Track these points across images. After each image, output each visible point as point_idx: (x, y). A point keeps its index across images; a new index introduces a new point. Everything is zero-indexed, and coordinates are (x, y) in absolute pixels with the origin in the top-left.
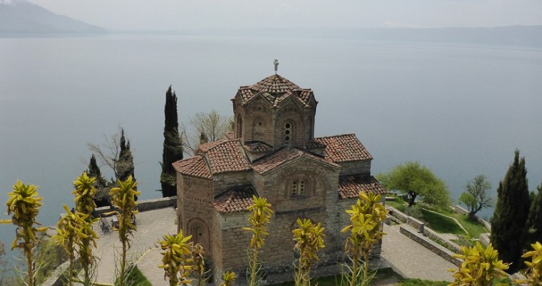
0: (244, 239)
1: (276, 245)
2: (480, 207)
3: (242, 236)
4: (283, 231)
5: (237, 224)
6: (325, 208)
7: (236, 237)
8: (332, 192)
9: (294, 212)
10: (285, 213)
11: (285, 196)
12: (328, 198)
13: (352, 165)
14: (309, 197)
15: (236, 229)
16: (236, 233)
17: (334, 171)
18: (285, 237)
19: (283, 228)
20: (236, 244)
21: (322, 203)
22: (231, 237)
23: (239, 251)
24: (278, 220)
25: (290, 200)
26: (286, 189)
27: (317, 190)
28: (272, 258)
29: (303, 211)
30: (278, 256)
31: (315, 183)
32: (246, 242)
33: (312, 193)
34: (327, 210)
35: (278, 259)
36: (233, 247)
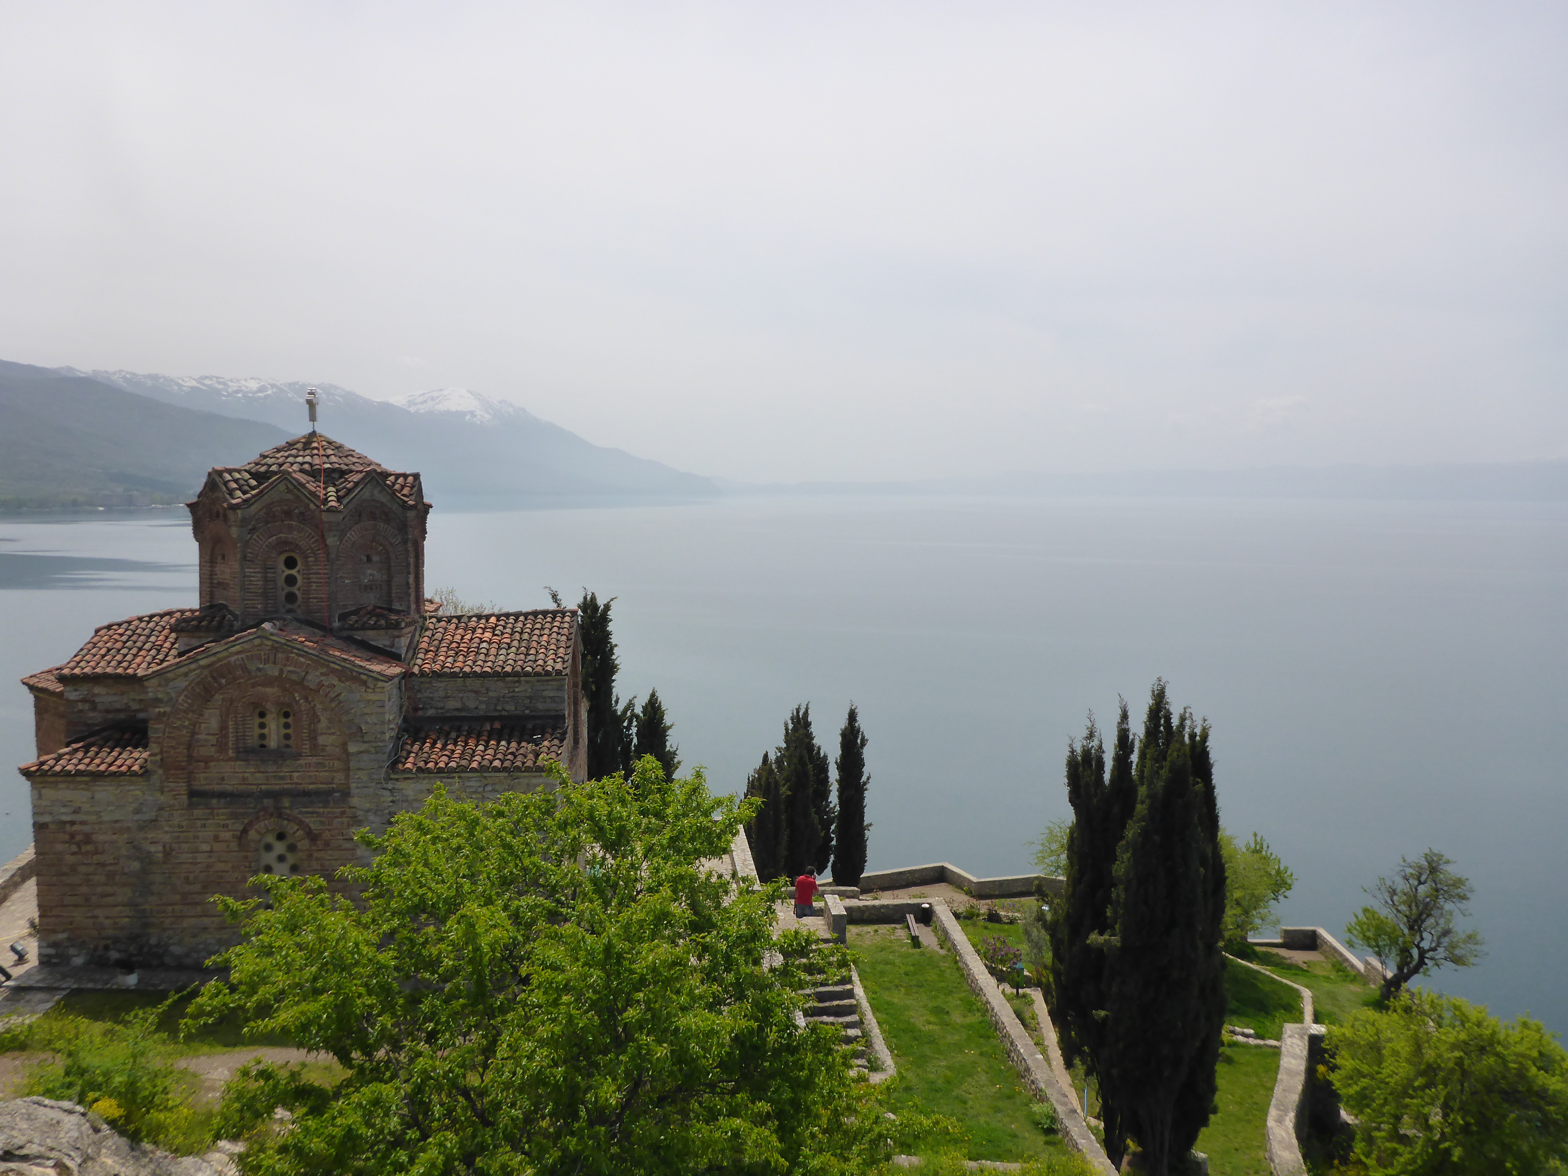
0: (96, 858)
1: (197, 887)
2: (1421, 962)
3: (89, 848)
4: (217, 846)
5: (76, 812)
6: (346, 794)
7: (74, 848)
8: (364, 747)
9: (249, 795)
10: (222, 795)
11: (221, 746)
12: (353, 765)
13: (498, 689)
14: (298, 756)
15: (72, 823)
16: (72, 836)
17: (364, 683)
18: (220, 866)
19: (216, 838)
20: (73, 869)
21: (339, 778)
22: (59, 847)
23: (84, 889)
24: (198, 812)
25: (236, 759)
26: (223, 728)
27: (321, 740)
28: (186, 923)
29: (276, 795)
30: (206, 920)
31: (314, 718)
32: (103, 865)
33: (306, 747)
34: (355, 801)
35: (205, 929)
36: (64, 874)
